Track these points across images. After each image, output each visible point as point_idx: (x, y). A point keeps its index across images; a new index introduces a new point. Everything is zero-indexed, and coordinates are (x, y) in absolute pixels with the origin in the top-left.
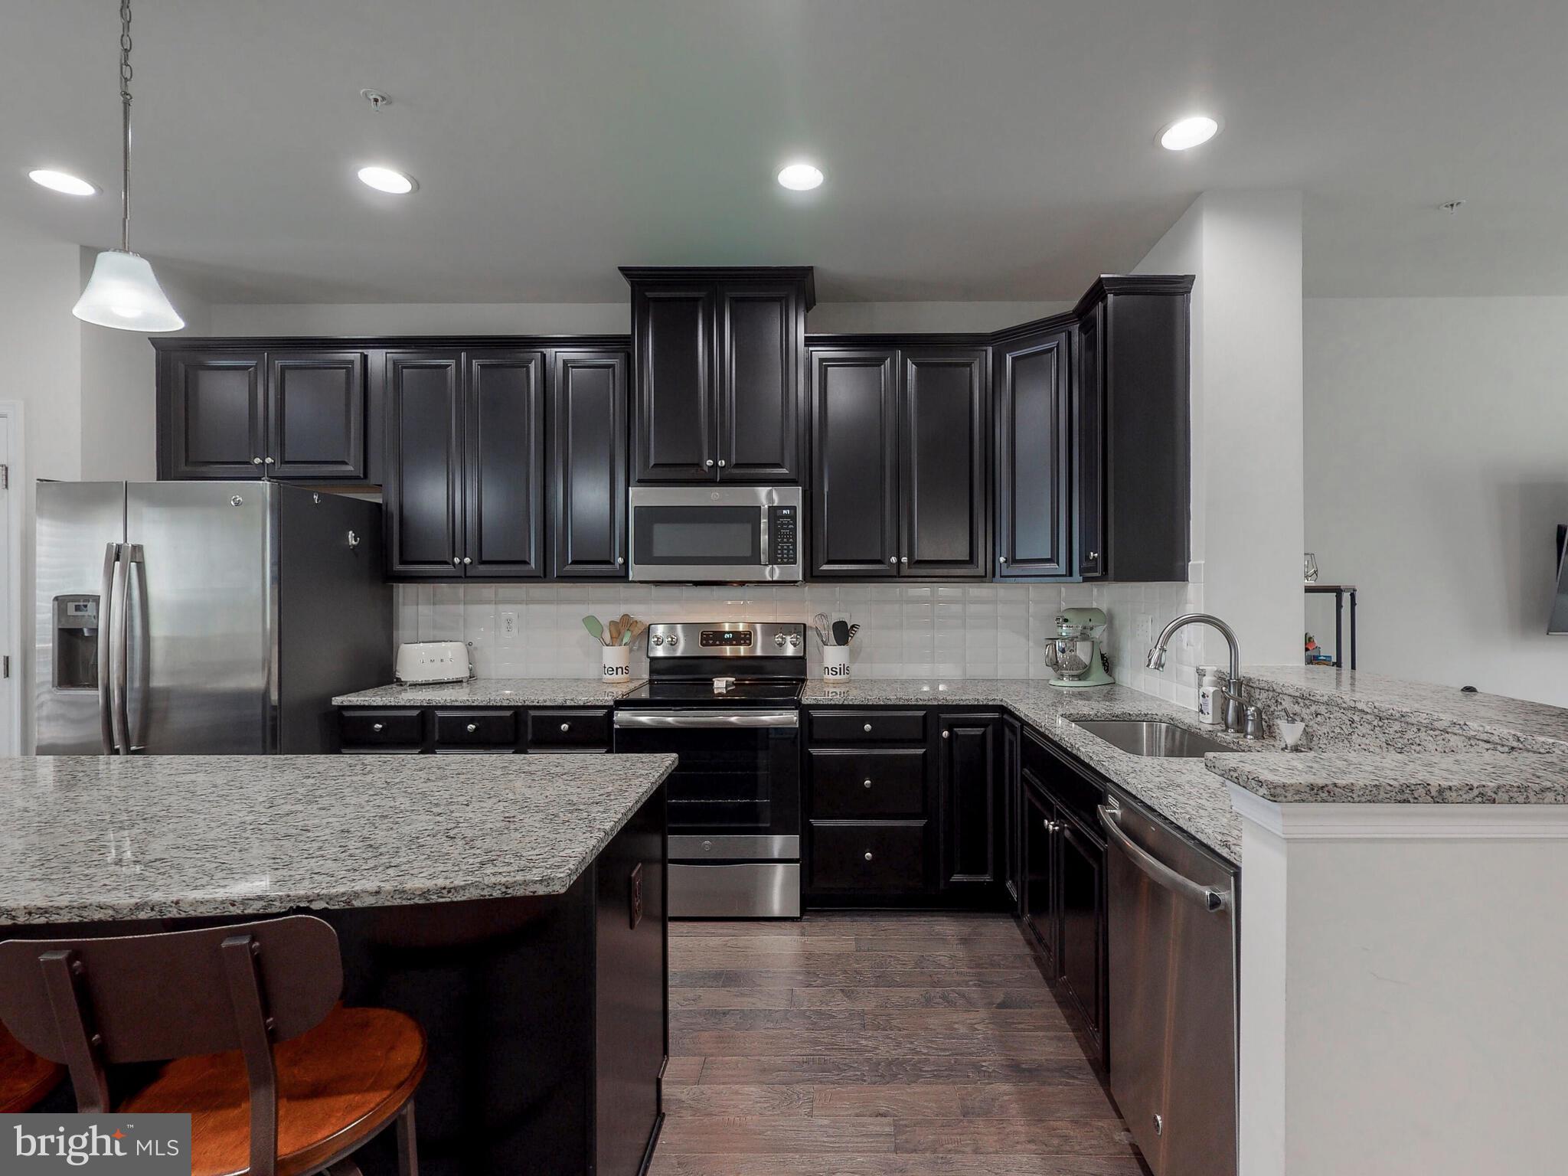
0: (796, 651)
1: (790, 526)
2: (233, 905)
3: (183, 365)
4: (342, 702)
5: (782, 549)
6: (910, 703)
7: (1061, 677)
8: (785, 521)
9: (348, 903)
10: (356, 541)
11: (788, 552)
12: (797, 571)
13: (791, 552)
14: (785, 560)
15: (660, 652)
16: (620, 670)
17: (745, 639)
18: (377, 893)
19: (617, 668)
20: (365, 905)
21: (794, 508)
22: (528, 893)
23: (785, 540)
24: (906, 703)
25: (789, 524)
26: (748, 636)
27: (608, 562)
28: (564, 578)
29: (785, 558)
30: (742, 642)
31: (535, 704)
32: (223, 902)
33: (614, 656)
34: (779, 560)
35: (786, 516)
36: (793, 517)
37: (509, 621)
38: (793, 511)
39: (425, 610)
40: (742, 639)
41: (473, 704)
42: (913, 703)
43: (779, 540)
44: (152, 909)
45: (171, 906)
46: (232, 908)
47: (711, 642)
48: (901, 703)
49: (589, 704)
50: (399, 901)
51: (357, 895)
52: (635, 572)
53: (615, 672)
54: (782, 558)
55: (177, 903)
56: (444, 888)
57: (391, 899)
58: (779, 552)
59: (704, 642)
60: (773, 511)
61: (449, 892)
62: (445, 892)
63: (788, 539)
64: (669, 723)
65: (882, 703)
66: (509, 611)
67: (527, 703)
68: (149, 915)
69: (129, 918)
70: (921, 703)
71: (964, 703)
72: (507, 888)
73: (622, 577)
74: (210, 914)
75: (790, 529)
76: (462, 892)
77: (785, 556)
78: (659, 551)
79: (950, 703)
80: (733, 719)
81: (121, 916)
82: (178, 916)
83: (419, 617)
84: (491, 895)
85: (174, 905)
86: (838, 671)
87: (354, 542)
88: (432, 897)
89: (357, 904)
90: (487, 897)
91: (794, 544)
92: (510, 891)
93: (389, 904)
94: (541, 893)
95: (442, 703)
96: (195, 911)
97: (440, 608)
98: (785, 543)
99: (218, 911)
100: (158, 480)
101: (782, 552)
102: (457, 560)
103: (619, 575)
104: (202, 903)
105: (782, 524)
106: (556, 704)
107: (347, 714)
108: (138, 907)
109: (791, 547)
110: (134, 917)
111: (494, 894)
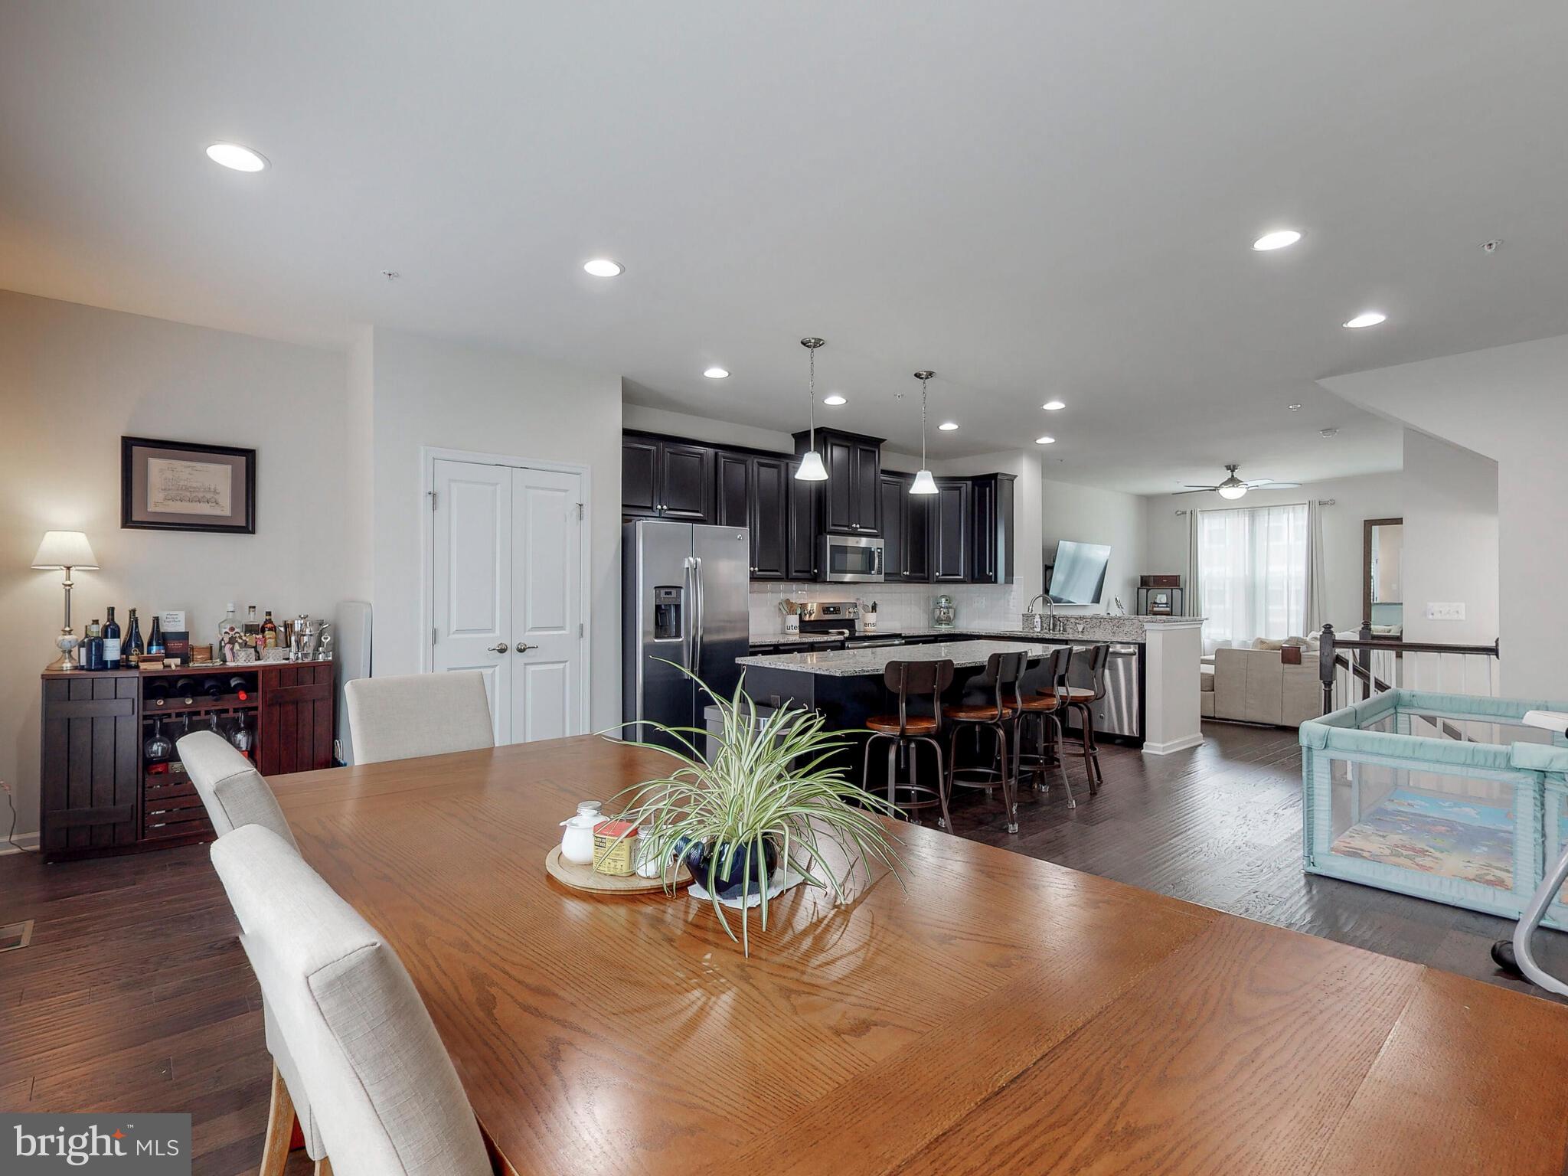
12: (882, 578)
21: (881, 549)
27: (809, 571)
36: (881, 553)
52: (830, 576)
60: (876, 549)
78: (838, 567)
91: (881, 565)
103: (813, 578)
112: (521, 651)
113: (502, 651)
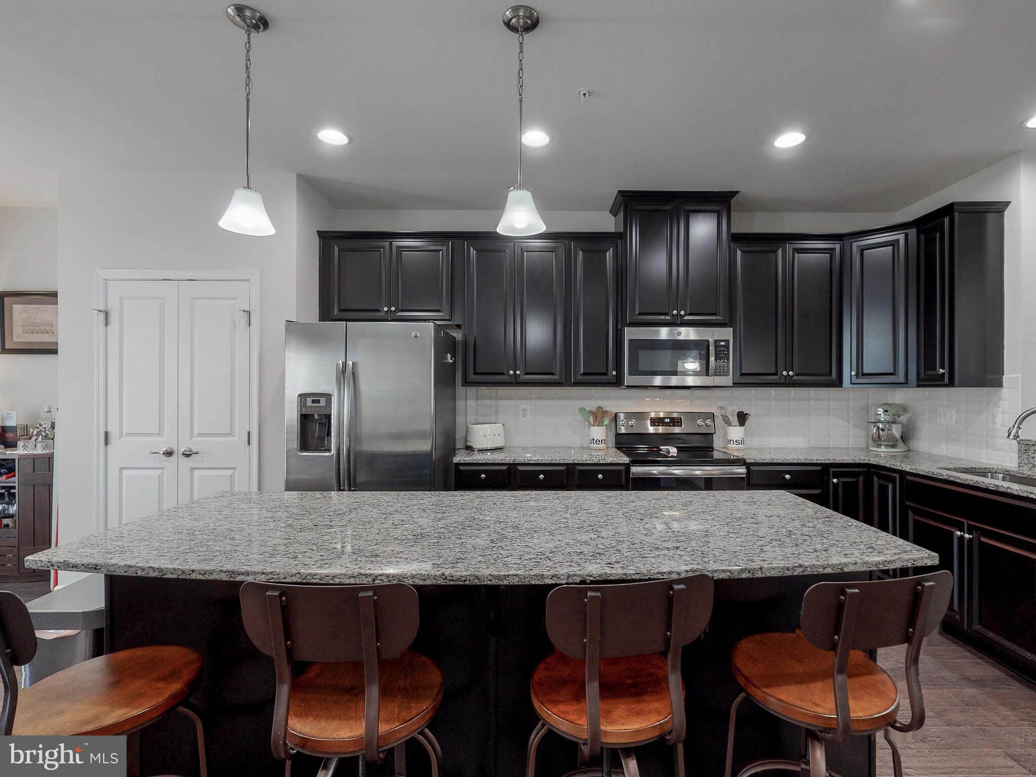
1: (725, 352)
2: (788, 570)
3: (337, 249)
4: (459, 461)
5: (720, 366)
6: (813, 462)
7: (879, 446)
8: (722, 349)
9: (842, 569)
10: (452, 360)
11: (724, 368)
12: (729, 380)
13: (726, 368)
14: (720, 374)
15: (623, 430)
16: (603, 441)
17: (678, 422)
18: (856, 563)
19: (602, 440)
20: (850, 570)
21: (728, 341)
22: (924, 565)
23: (723, 361)
24: (810, 462)
25: (724, 351)
26: (679, 420)
27: (606, 374)
28: (577, 384)
30: (676, 424)
31: (581, 462)
32: (783, 569)
34: (714, 374)
35: (722, 346)
36: (727, 346)
37: (524, 411)
38: (727, 343)
39: (471, 403)
40: (676, 422)
41: (541, 462)
43: (719, 361)
44: (749, 572)
45: (758, 571)
46: (787, 572)
47: (657, 424)
48: (807, 462)
49: (614, 462)
50: (865, 568)
51: (846, 565)
52: (629, 380)
53: (601, 443)
55: (761, 568)
56: (886, 561)
57: (862, 567)
58: (719, 368)
59: (652, 424)
60: (717, 342)
61: (888, 563)
62: (886, 563)
63: (726, 361)
65: (796, 462)
66: (524, 404)
67: (576, 462)
68: (747, 575)
69: (737, 577)
70: (819, 462)
71: (846, 462)
72: (914, 561)
74: (777, 575)
75: (725, 354)
76: (894, 563)
77: (722, 371)
78: (642, 367)
81: (733, 576)
82: (761, 576)
83: (467, 408)
84: (907, 565)
85: (759, 570)
86: (740, 442)
87: (451, 361)
88: (881, 566)
89: (846, 570)
90: (905, 566)
91: (728, 363)
92: (915, 563)
93: (861, 570)
94: (929, 564)
95: (522, 461)
96: (770, 573)
97: (480, 402)
98: (722, 363)
99: (781, 573)
100: (320, 321)
102: (511, 372)
103: (612, 382)
104: (773, 569)
105: (720, 351)
106: (593, 462)
107: (461, 468)
108: (742, 571)
109: (726, 365)
110: (740, 577)
111: (909, 565)
112: (188, 456)
113: (169, 454)
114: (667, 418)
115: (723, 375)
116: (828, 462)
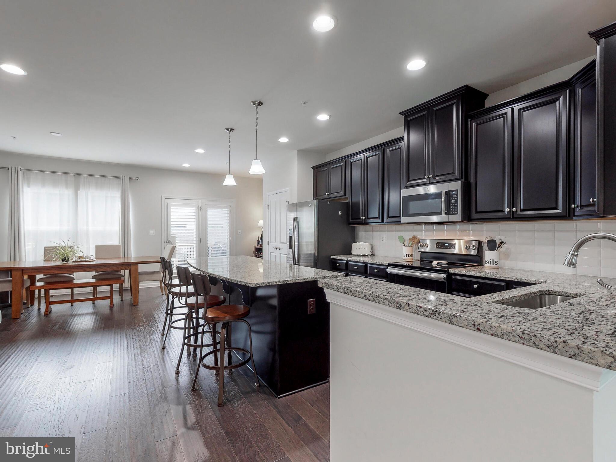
0: (474, 252)
1: (456, 198)
3: (316, 172)
5: (453, 208)
6: (497, 278)
8: (452, 196)
11: (455, 209)
12: (458, 217)
13: (456, 209)
14: (454, 213)
15: (426, 250)
16: (407, 255)
19: (406, 255)
21: (457, 191)
23: (454, 204)
24: (495, 278)
26: (454, 245)
27: (399, 217)
29: (454, 212)
30: (452, 247)
33: (406, 250)
34: (451, 213)
35: (454, 194)
36: (457, 195)
37: (383, 237)
39: (364, 233)
42: (499, 278)
43: (451, 204)
47: (440, 247)
48: (492, 277)
52: (403, 220)
54: (452, 212)
58: (451, 209)
59: (437, 246)
60: (447, 192)
63: (455, 204)
64: (399, 273)
66: (382, 234)
67: (368, 262)
70: (502, 278)
71: (527, 282)
73: (399, 222)
75: (455, 199)
77: (454, 211)
78: (411, 211)
79: (519, 281)
80: (418, 274)
83: (363, 236)
87: (340, 214)
91: (457, 206)
98: (454, 205)
101: (452, 209)
102: (362, 218)
105: (451, 198)
107: (333, 261)
109: (456, 207)
114: (447, 243)
115: (454, 214)
116: (511, 280)
